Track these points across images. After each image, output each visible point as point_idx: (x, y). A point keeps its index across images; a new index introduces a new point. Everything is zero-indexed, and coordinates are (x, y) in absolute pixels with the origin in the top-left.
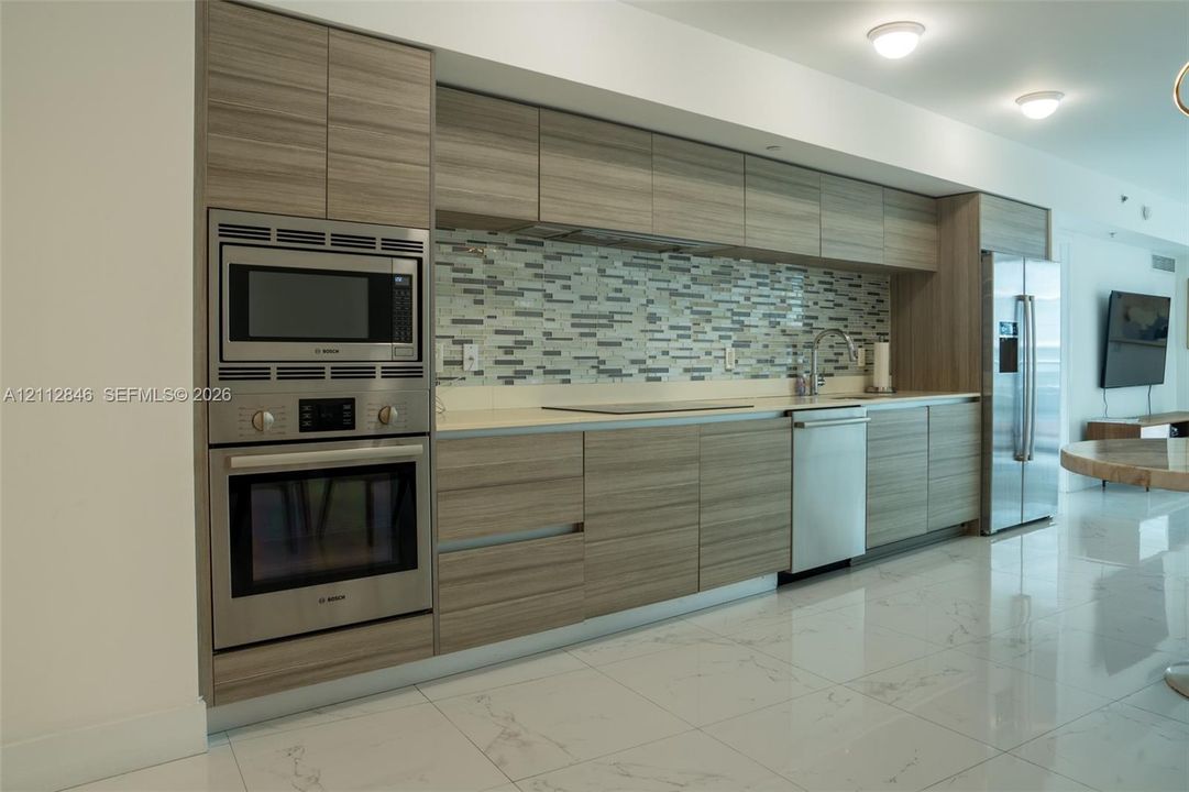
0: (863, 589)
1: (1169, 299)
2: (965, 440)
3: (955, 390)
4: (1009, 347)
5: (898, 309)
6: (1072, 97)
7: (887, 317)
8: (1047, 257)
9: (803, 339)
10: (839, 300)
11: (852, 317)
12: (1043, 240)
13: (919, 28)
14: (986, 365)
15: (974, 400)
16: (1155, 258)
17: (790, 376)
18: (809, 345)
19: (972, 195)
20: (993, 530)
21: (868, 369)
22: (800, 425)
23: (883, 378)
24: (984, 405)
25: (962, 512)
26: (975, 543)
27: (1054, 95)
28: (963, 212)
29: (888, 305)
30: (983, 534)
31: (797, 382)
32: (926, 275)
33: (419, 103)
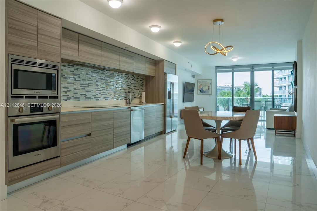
0: (144, 147)
1: (194, 84)
2: (160, 114)
3: (159, 102)
4: (169, 93)
5: (146, 85)
6: (183, 43)
7: (144, 86)
8: (176, 74)
9: (128, 91)
10: (135, 82)
11: (137, 86)
12: (175, 70)
13: (160, 27)
14: (165, 97)
15: (163, 105)
16: (192, 75)
17: (125, 99)
18: (129, 92)
19: (164, 60)
20: (167, 133)
21: (140, 98)
22: (132, 110)
23: (143, 100)
24: (165, 106)
25: (160, 129)
26: (163, 135)
27: (180, 42)
28: (161, 64)
29: (144, 84)
30: (165, 134)
31: (127, 101)
32: (153, 77)
33: (58, 32)
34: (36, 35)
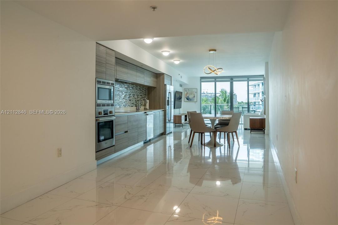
0: (153, 144)
1: (182, 92)
2: (162, 118)
3: (160, 109)
4: (168, 101)
5: (149, 93)
6: (181, 61)
7: (147, 95)
8: (171, 85)
9: (137, 99)
10: (141, 92)
11: (143, 95)
12: (170, 82)
13: (169, 52)
14: (165, 105)
15: (163, 111)
16: (180, 85)
17: (136, 106)
18: (138, 101)
19: (163, 74)
20: (167, 133)
21: (145, 105)
22: (148, 115)
23: (148, 107)
24: (165, 111)
25: (162, 131)
26: (164, 136)
27: (179, 61)
28: (161, 77)
29: (147, 93)
30: (165, 134)
31: (137, 108)
32: (154, 88)
34: (105, 64)
